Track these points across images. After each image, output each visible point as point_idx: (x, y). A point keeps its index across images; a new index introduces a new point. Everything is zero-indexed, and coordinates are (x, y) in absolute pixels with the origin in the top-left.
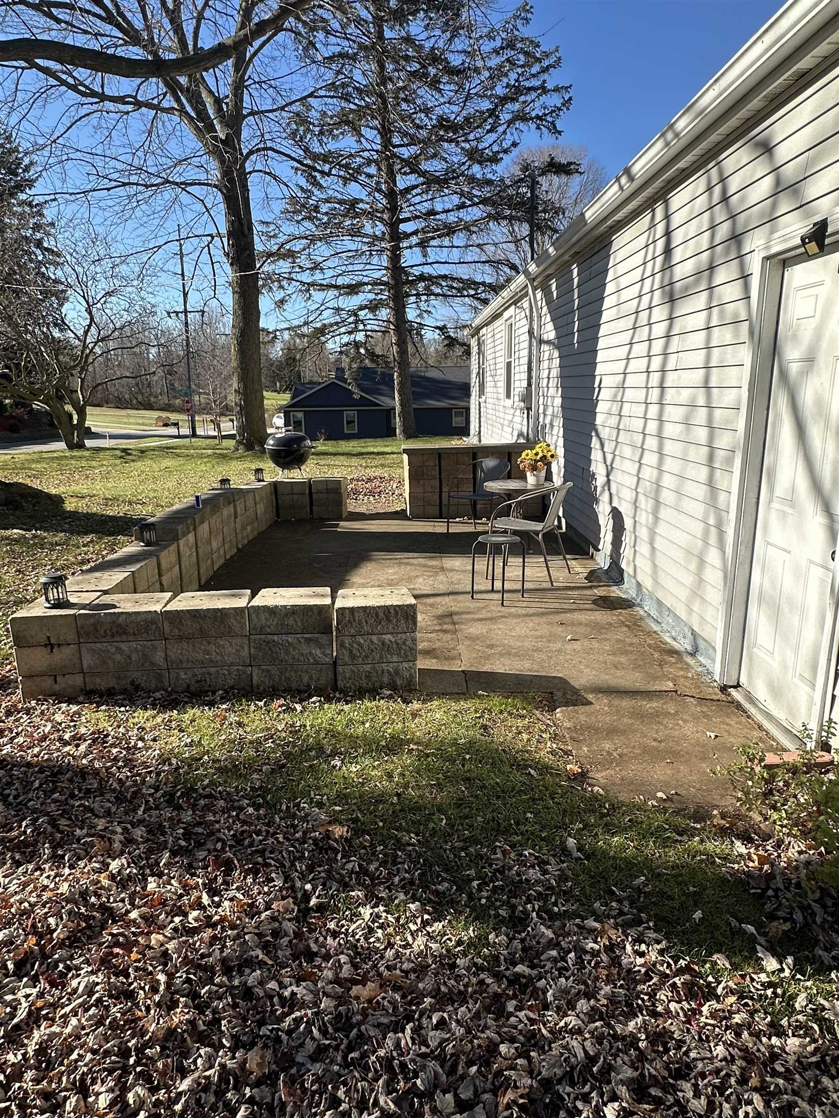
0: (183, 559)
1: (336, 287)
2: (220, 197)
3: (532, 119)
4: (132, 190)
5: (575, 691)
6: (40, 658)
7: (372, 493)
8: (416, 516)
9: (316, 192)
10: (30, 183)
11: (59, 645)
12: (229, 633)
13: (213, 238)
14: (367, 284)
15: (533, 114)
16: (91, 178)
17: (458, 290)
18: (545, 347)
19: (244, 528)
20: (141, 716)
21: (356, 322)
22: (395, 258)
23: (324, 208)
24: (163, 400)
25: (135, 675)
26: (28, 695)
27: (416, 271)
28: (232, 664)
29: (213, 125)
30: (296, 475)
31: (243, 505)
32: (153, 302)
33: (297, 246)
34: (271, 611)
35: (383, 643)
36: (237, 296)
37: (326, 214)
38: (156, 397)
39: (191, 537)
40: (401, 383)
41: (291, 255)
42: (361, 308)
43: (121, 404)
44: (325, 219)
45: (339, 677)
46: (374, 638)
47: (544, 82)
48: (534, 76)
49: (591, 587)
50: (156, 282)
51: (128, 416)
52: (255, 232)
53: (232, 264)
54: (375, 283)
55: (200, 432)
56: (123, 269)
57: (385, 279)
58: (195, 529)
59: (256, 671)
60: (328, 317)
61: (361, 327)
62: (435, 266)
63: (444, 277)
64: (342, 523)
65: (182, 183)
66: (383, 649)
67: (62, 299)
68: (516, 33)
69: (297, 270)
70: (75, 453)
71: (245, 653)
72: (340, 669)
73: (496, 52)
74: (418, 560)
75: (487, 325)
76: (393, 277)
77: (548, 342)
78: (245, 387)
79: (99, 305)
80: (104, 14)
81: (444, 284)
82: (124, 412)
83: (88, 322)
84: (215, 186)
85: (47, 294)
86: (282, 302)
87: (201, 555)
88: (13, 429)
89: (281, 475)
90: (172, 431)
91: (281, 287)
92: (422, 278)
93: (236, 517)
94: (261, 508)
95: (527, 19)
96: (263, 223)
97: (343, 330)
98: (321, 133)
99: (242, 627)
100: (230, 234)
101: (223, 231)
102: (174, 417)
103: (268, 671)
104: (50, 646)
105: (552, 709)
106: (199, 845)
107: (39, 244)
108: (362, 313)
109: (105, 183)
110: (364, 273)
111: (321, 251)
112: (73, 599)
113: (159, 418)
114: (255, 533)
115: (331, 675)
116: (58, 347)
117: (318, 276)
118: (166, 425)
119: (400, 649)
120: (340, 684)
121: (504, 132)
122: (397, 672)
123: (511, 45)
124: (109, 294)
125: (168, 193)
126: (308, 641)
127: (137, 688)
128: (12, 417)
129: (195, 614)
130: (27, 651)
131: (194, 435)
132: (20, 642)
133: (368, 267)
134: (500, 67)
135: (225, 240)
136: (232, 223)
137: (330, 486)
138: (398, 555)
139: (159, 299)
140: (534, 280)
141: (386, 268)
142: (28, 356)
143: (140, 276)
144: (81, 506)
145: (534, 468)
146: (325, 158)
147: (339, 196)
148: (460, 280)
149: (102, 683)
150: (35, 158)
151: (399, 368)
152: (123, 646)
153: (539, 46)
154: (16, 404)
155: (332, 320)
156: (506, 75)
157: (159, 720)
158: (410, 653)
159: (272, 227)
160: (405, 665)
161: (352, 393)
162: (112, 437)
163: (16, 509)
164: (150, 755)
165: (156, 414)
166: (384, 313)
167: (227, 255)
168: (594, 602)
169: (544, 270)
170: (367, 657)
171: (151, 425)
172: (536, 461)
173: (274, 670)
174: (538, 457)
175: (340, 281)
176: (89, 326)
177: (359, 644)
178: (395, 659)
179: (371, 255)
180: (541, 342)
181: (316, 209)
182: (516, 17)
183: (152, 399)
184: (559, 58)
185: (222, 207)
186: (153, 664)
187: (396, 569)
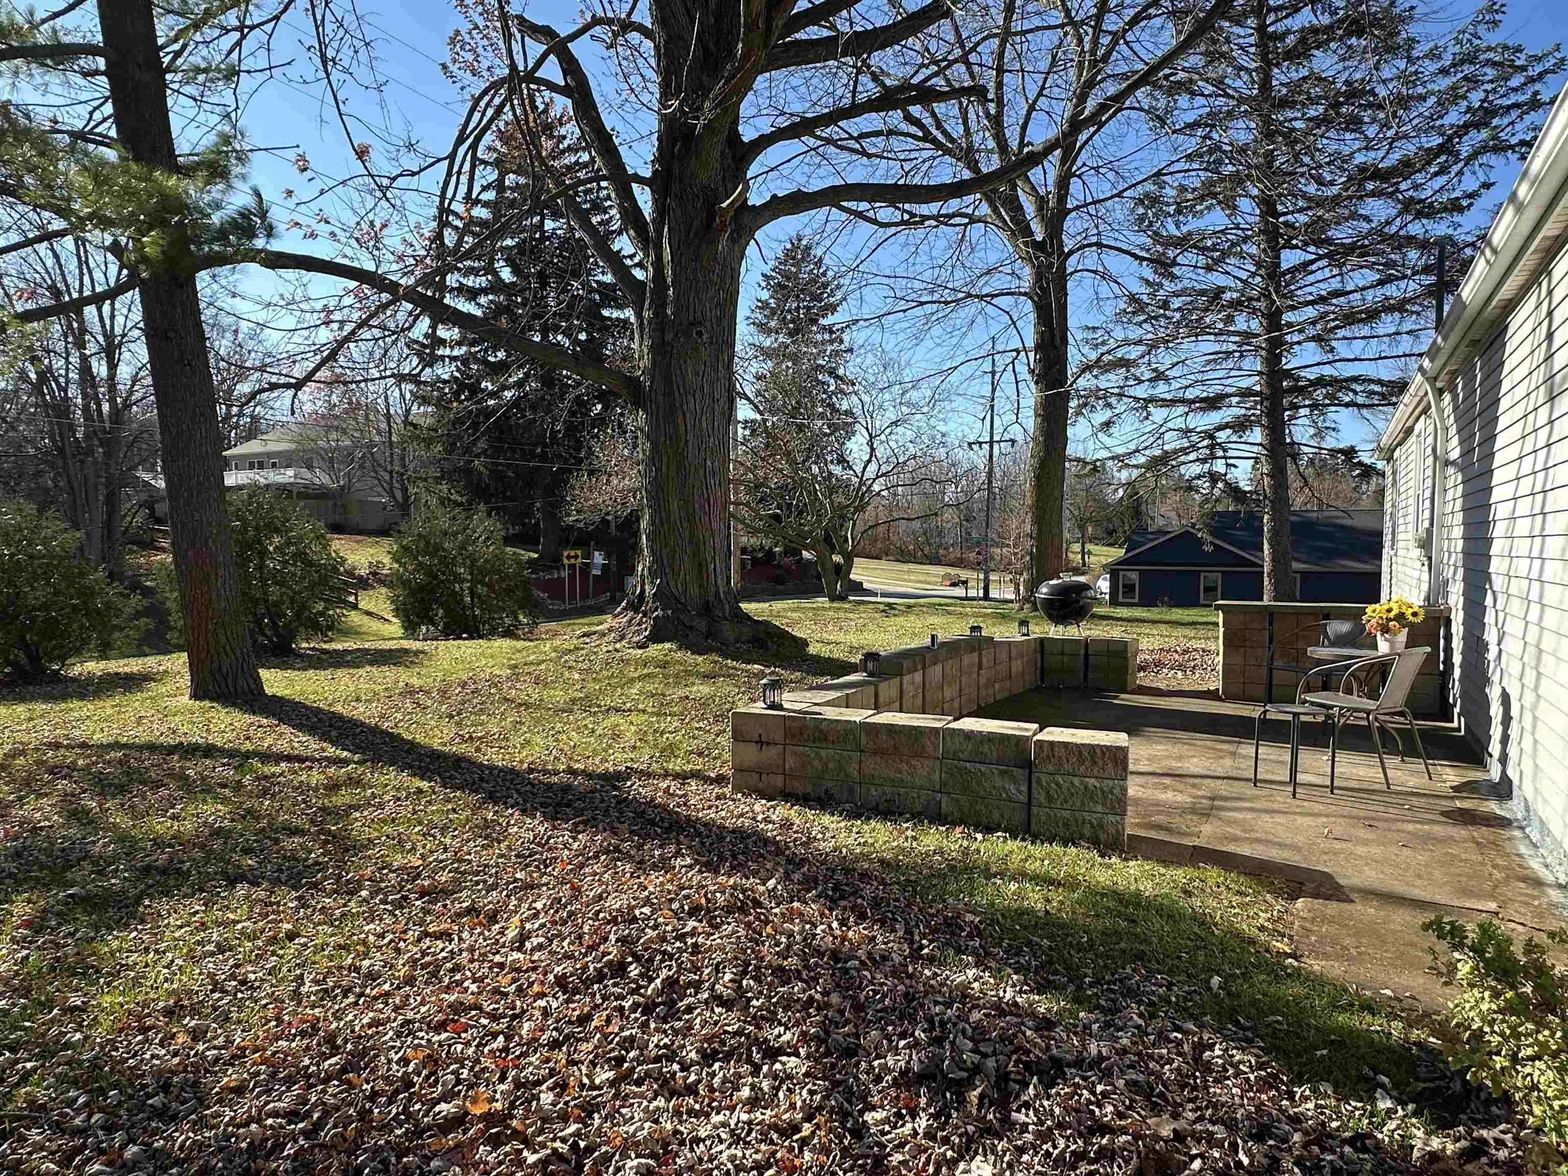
0: (905, 698)
1: (1183, 401)
2: (1029, 306)
3: (1512, 147)
4: (928, 308)
5: (1339, 887)
6: (751, 754)
7: (1181, 667)
8: (1229, 696)
9: (1166, 283)
10: (833, 308)
11: (768, 744)
12: (920, 754)
13: (1018, 352)
14: (1231, 395)
15: (1514, 141)
16: (888, 300)
17: (1383, 396)
18: (1451, 470)
19: (990, 683)
20: (826, 819)
21: (1212, 447)
22: (1273, 359)
23: (1176, 303)
24: (955, 553)
25: (830, 784)
26: (736, 789)
27: (1311, 374)
28: (922, 788)
29: (1028, 226)
30: (1072, 632)
31: (991, 658)
32: (943, 429)
33: (1134, 352)
34: (968, 735)
35: (1086, 788)
36: (1039, 420)
37: (1179, 309)
38: (946, 549)
39: (918, 677)
40: (1275, 532)
41: (1124, 363)
42: (1220, 428)
43: (904, 556)
44: (1178, 315)
45: (1033, 820)
46: (1076, 781)
47: (1536, 93)
48: (1515, 90)
49: (1452, 798)
50: (948, 408)
51: (909, 572)
52: (1071, 340)
53: (1037, 383)
54: (1245, 393)
55: (993, 594)
56: (914, 395)
57: (1258, 388)
58: (924, 668)
59: (945, 800)
60: (1172, 442)
61: (1220, 453)
62: (1338, 364)
63: (1355, 379)
64: (1123, 696)
65: (987, 295)
66: (1085, 795)
67: (850, 434)
68: (1476, 42)
69: (1132, 383)
70: (835, 605)
71: (936, 777)
72: (1034, 810)
73: (1444, 72)
74: (1203, 740)
75: (1400, 444)
76: (1269, 385)
77: (1453, 463)
78: (1040, 532)
79: (883, 437)
80: (920, 134)
81: (1359, 388)
82: (906, 567)
83: (866, 458)
84: (1025, 294)
85: (834, 428)
86: (1108, 424)
87: (928, 698)
88: (779, 581)
89: (1055, 631)
90: (960, 592)
91: (1109, 405)
92: (1320, 382)
93: (980, 668)
94: (1017, 666)
95: (1495, 23)
96: (1088, 328)
97: (1192, 456)
98: (1179, 212)
99: (936, 748)
100: (1038, 348)
101: (1030, 343)
102: (964, 574)
103: (957, 801)
104: (760, 743)
105: (1293, 898)
106: (842, 898)
107: (832, 373)
108: (1222, 436)
109: (903, 305)
110: (1229, 381)
111: (1164, 359)
112: (786, 706)
113: (947, 576)
114: (1006, 694)
115: (1024, 816)
116: (832, 486)
117: (1161, 389)
118: (954, 585)
119: (1105, 797)
120: (1033, 827)
121: (1460, 173)
122: (1101, 826)
123: (1470, 58)
124: (895, 423)
125: (972, 308)
126: (1002, 773)
127: (830, 797)
128: (780, 566)
129: (891, 729)
130: (742, 745)
131: (986, 597)
132: (738, 736)
133: (1233, 373)
134: (1454, 88)
135: (1031, 355)
136: (1041, 334)
137: (1112, 648)
138: (1180, 734)
139: (952, 426)
140: (1435, 379)
141: (1260, 373)
142: (801, 494)
143: (933, 401)
144: (825, 651)
145: (1385, 630)
146: (1182, 243)
147: (1198, 287)
148: (1379, 382)
149: (798, 787)
150: (842, 281)
151: (1273, 508)
152: (823, 753)
153: (1521, 51)
154: (785, 553)
155: (1177, 445)
156: (1465, 97)
157: (843, 824)
158: (1119, 804)
159: (1100, 332)
160: (1112, 818)
161: (1200, 542)
162: (884, 595)
163: (761, 647)
164: (826, 846)
165: (941, 570)
166: (1257, 435)
167: (1032, 372)
168: (1444, 814)
169: (1444, 365)
170: (1066, 801)
171: (935, 584)
172: (1389, 620)
173: (963, 799)
174: (1392, 615)
175: (1190, 394)
176: (869, 461)
177: (1058, 784)
178: (1099, 808)
179: (1242, 356)
180: (1447, 463)
181: (1165, 305)
182: (1475, 23)
183: (941, 552)
184: (1563, 60)
185: (1032, 317)
186: (847, 775)
187: (1169, 747)
